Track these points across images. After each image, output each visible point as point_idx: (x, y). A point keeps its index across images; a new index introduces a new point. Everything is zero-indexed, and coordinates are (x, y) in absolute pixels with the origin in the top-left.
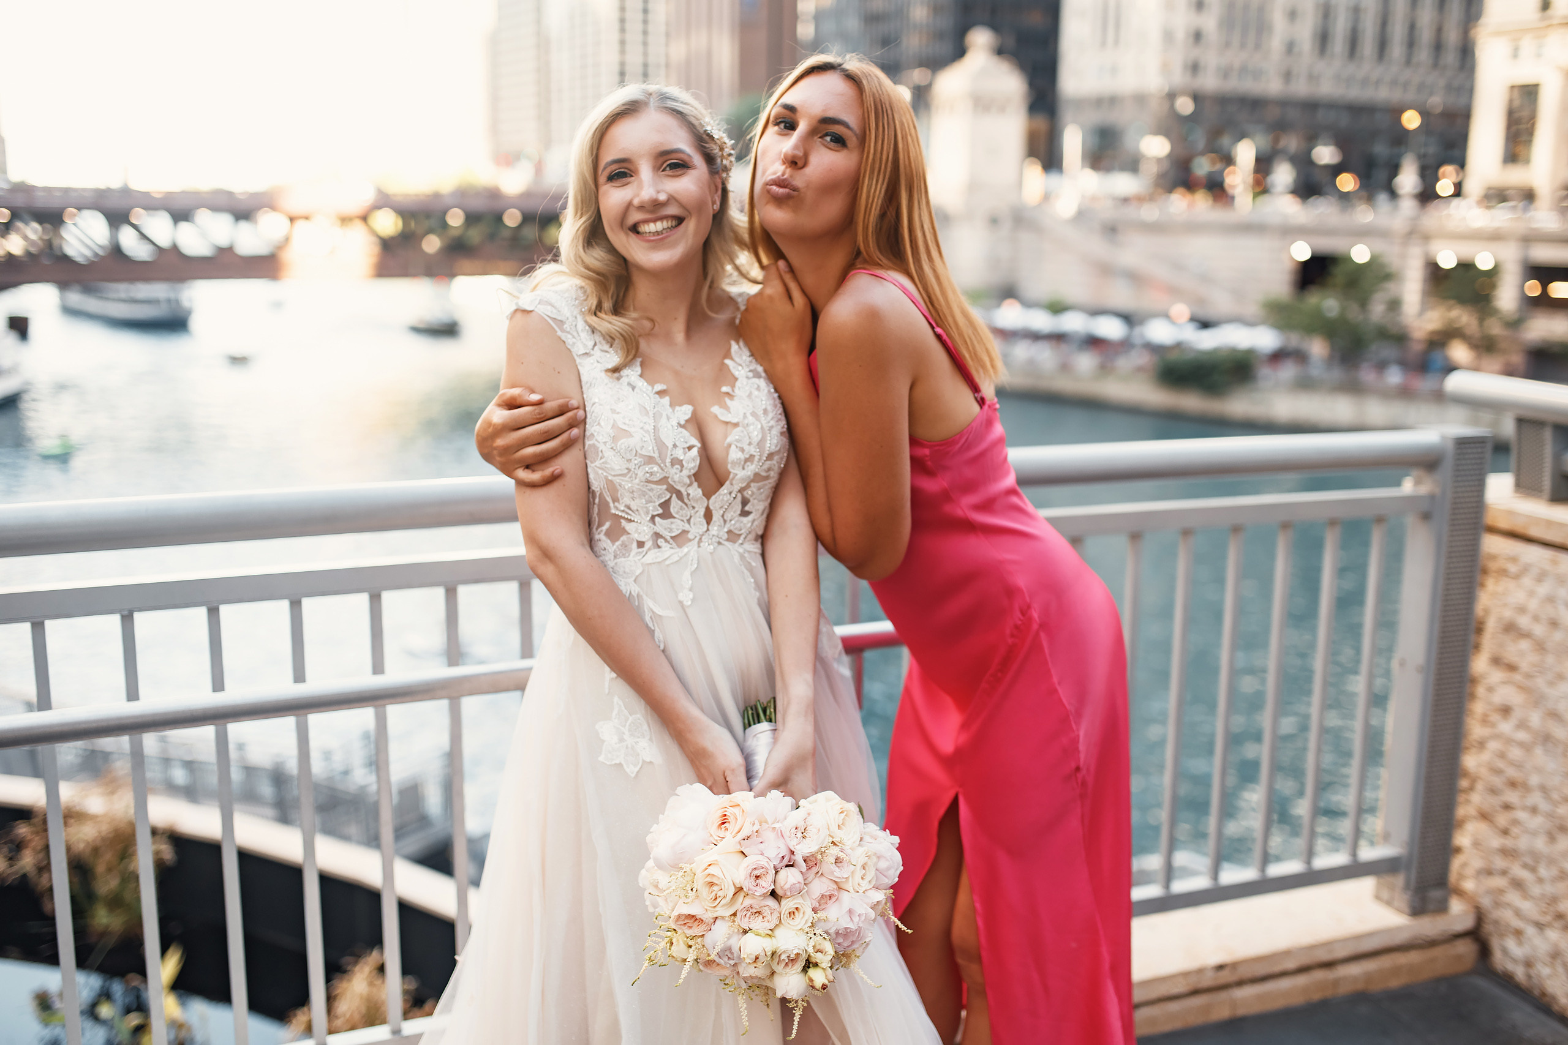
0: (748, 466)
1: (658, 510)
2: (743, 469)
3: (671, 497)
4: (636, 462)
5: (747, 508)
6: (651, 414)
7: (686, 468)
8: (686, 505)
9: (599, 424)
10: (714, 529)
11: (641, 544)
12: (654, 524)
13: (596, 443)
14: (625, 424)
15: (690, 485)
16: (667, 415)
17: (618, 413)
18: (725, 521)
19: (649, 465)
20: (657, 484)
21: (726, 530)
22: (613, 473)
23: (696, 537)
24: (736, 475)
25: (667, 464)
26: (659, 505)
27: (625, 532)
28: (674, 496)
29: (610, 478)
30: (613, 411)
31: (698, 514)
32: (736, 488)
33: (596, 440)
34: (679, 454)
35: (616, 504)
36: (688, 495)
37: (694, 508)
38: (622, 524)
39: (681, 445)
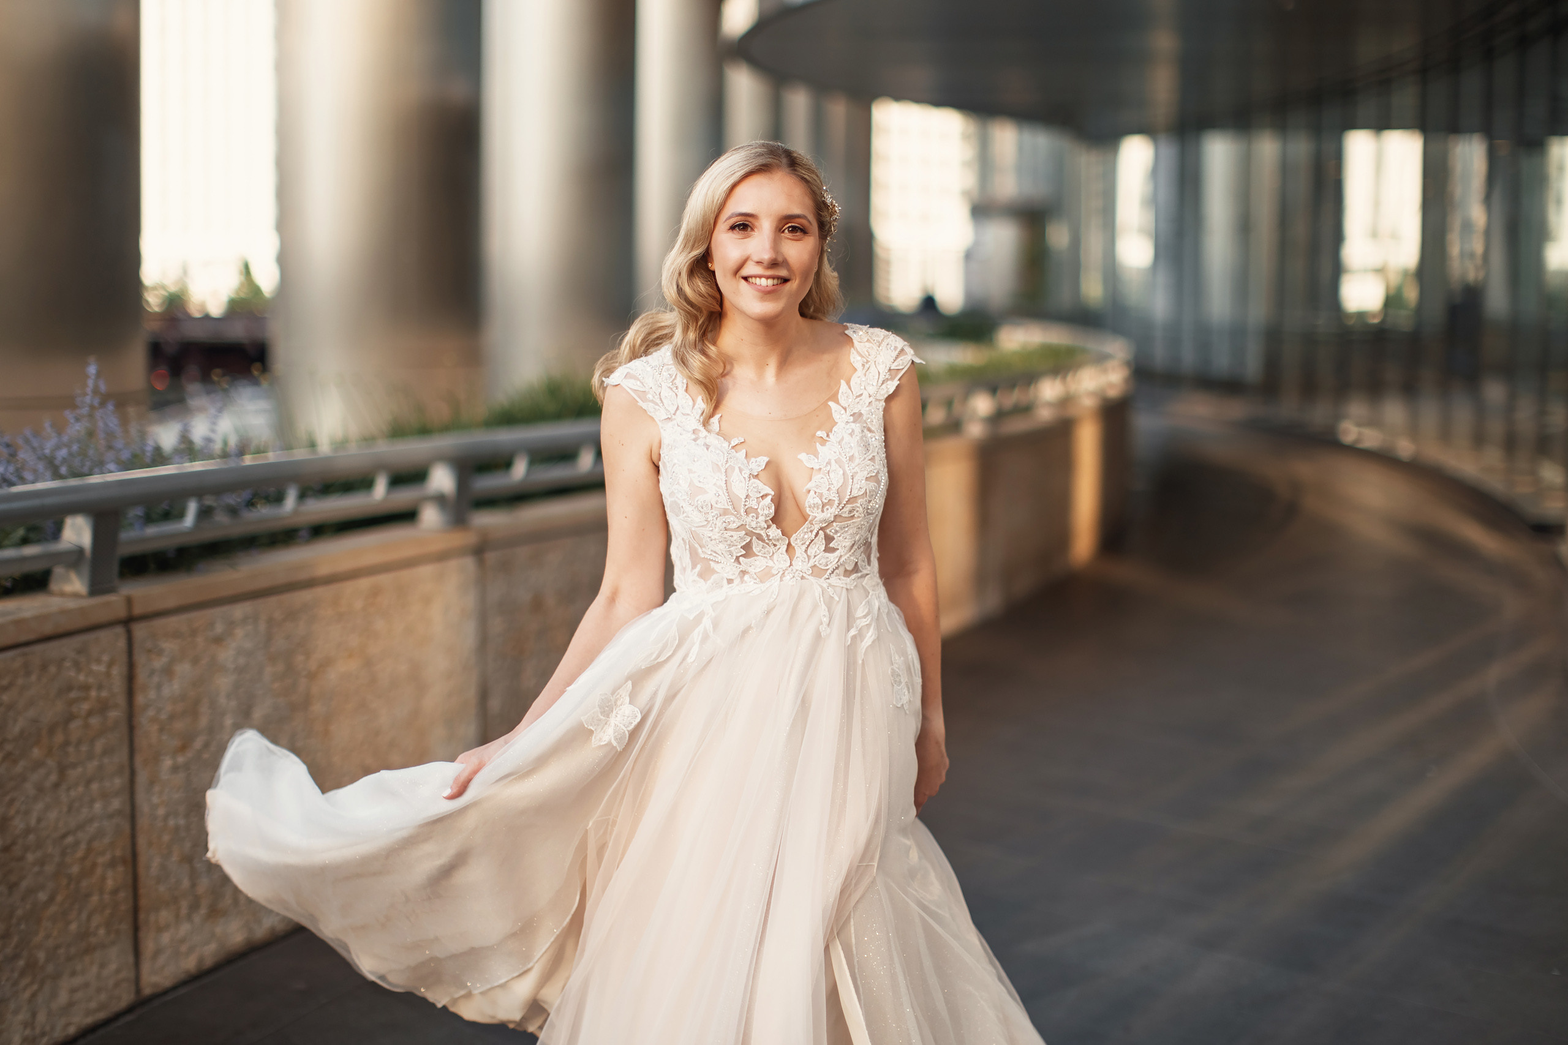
0: (828, 509)
1: (741, 552)
2: (823, 511)
3: (751, 540)
4: (713, 514)
5: (831, 545)
6: (723, 470)
7: (762, 515)
8: (768, 544)
9: (678, 483)
10: (798, 564)
11: (730, 581)
12: (740, 563)
13: (677, 500)
14: (700, 482)
15: (769, 527)
16: (739, 468)
17: (695, 472)
18: (809, 557)
19: (725, 516)
20: (736, 531)
21: (810, 565)
22: (695, 525)
23: (779, 572)
24: (816, 517)
25: (742, 514)
26: (741, 548)
27: (714, 572)
28: (754, 537)
29: (693, 529)
30: (690, 471)
31: (780, 550)
32: (816, 528)
33: (677, 497)
34: (753, 503)
35: (704, 549)
36: (768, 536)
37: (775, 545)
38: (712, 565)
39: (754, 495)
